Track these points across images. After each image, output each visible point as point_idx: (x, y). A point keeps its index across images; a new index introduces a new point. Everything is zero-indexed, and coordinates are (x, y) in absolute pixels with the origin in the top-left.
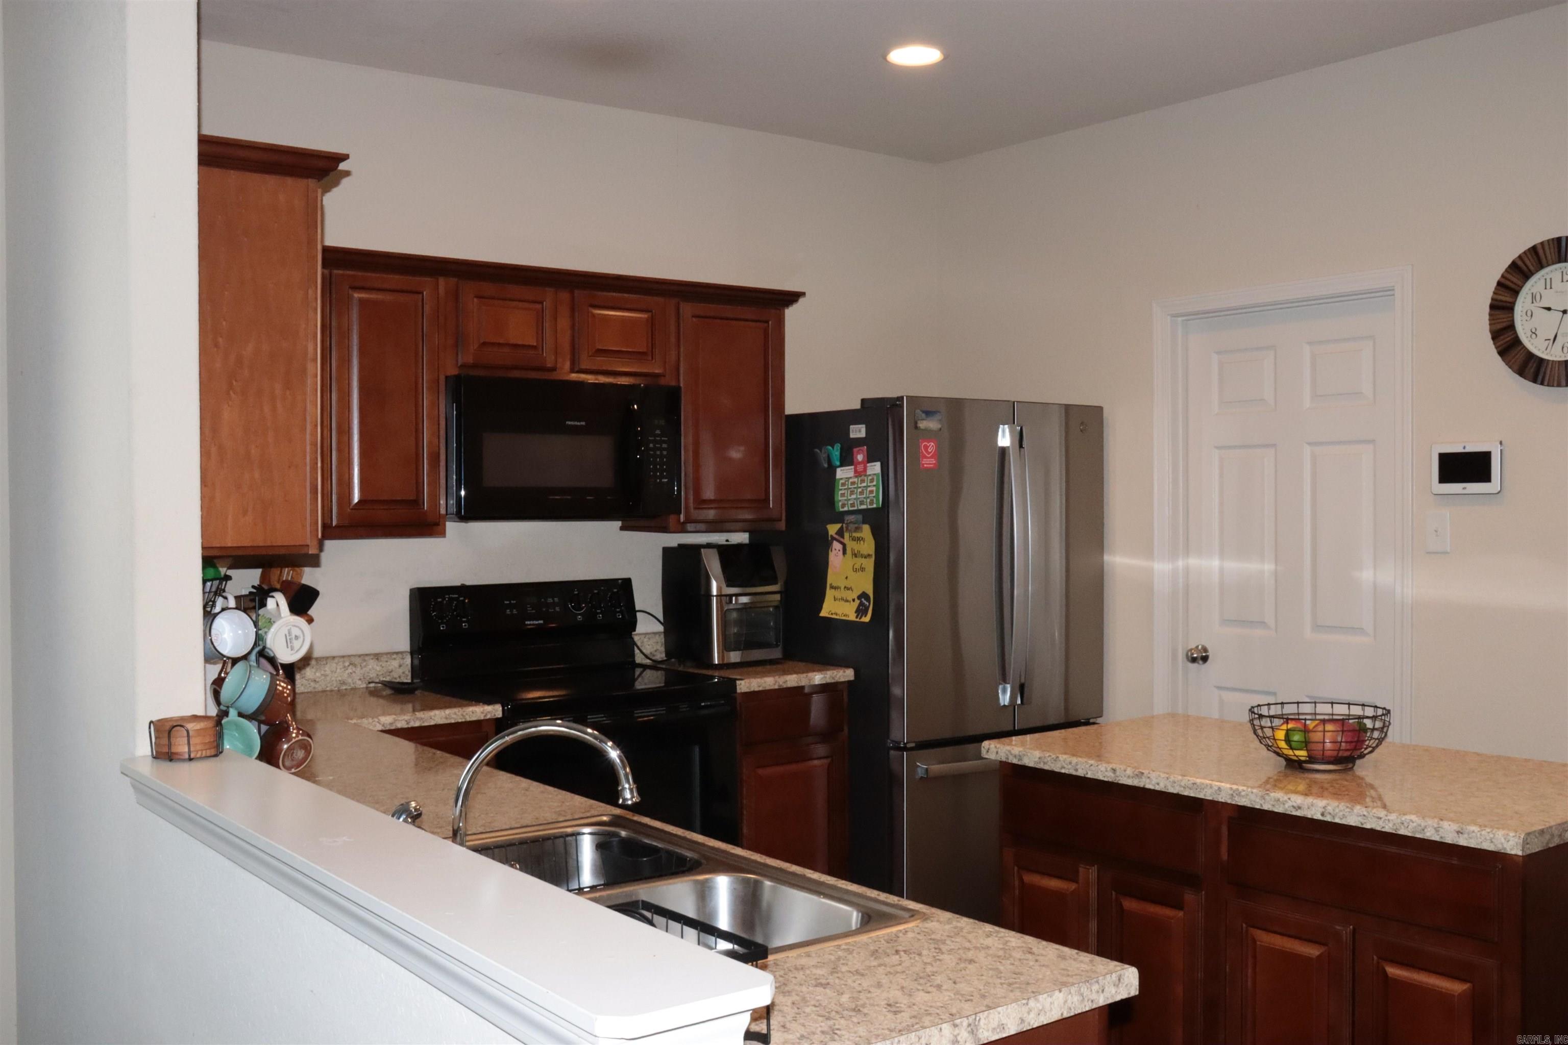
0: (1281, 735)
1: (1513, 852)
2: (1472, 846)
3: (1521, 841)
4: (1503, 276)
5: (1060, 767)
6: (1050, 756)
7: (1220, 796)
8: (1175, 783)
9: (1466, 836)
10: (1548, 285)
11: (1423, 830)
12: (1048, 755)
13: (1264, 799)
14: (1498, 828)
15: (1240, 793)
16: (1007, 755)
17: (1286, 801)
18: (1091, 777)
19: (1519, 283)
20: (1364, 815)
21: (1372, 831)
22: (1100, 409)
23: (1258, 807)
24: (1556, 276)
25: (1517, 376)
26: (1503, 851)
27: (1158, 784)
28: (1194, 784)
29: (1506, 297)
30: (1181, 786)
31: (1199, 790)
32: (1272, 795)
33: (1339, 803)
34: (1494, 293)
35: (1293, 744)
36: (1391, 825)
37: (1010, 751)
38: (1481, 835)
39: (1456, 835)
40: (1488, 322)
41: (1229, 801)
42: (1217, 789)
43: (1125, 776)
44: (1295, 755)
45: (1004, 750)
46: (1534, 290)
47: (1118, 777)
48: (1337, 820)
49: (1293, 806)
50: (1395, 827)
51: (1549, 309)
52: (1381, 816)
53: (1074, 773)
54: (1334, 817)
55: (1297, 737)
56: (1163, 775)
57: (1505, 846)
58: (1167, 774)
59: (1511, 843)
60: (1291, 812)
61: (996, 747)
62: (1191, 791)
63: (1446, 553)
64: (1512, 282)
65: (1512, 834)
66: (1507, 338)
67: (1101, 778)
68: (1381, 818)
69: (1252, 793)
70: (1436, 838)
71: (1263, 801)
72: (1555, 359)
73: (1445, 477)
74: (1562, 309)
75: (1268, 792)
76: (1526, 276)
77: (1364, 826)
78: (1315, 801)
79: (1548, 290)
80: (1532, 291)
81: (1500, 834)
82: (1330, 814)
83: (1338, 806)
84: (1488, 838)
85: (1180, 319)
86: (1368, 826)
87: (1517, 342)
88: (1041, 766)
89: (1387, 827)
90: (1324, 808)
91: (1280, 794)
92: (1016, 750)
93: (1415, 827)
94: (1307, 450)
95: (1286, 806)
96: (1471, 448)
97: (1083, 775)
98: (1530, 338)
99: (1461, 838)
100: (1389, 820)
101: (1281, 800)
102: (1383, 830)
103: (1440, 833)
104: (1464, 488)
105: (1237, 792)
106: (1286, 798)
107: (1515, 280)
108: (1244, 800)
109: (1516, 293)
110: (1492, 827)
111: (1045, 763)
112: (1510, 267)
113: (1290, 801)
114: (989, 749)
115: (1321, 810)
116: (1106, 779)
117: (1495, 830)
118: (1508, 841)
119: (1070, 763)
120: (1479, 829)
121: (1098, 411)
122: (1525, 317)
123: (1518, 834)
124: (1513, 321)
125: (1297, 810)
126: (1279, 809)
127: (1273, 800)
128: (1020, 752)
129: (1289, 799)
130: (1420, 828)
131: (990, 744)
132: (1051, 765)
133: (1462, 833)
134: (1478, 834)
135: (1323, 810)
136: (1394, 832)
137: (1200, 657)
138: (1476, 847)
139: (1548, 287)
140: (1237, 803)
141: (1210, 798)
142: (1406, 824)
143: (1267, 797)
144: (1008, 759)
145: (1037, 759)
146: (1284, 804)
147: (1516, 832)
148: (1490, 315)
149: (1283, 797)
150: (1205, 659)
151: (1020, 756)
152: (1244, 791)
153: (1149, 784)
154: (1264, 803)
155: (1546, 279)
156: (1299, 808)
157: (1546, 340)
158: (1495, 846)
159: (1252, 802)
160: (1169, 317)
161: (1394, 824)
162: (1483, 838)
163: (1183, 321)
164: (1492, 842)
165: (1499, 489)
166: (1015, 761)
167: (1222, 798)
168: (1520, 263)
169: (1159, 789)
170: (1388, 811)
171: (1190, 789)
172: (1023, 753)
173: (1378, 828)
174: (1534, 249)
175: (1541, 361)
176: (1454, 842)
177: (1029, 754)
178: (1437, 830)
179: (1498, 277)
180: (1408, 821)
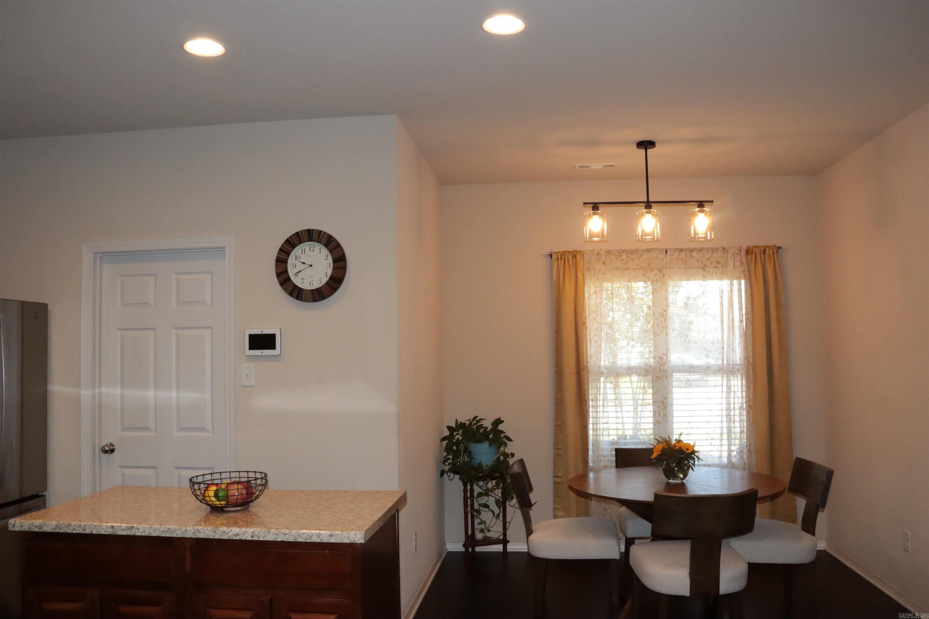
0: (211, 493)
1: (359, 542)
2: (338, 542)
3: (363, 535)
4: (282, 246)
5: (72, 529)
6: (64, 523)
7: (187, 535)
8: (156, 530)
9: (334, 537)
11: (311, 537)
12: (62, 523)
13: (215, 532)
14: (351, 531)
15: (200, 531)
16: (30, 526)
17: (229, 532)
18: (96, 533)
19: (290, 250)
20: (277, 534)
21: (282, 542)
22: (46, 305)
23: (211, 537)
24: (307, 248)
25: (289, 296)
26: (354, 542)
27: (144, 532)
28: (169, 529)
29: (283, 256)
30: (160, 531)
31: (172, 532)
32: (220, 529)
33: (262, 529)
34: (278, 254)
35: (220, 498)
36: (292, 537)
37: (32, 524)
38: (342, 535)
39: (329, 537)
40: (274, 268)
41: (193, 536)
42: (184, 530)
43: (120, 530)
44: (221, 504)
45: (27, 523)
47: (115, 531)
48: (261, 539)
49: (234, 534)
50: (295, 538)
51: (304, 263)
52: (287, 533)
53: (83, 532)
54: (259, 538)
55: (221, 494)
56: (147, 526)
57: (355, 539)
58: (150, 525)
59: (358, 537)
60: (233, 538)
61: (20, 522)
62: (167, 534)
63: (253, 386)
64: (287, 249)
65: (358, 533)
66: (283, 277)
67: (103, 533)
68: (286, 534)
69: (207, 530)
70: (318, 541)
71: (215, 534)
72: (305, 288)
73: (252, 347)
74: (310, 264)
75: (217, 528)
76: (294, 246)
77: (277, 540)
78: (247, 530)
79: (303, 254)
80: (296, 254)
81: (352, 533)
82: (257, 536)
83: (261, 531)
84: (346, 536)
85: (98, 255)
86: (279, 540)
87: (289, 279)
88: (58, 530)
89: (290, 539)
90: (253, 532)
91: (225, 528)
92: (37, 522)
93: (307, 536)
94: (174, 331)
95: (230, 535)
96: (266, 332)
97: (90, 533)
98: (294, 278)
99: (332, 539)
100: (291, 535)
101: (226, 532)
102: (288, 540)
103: (320, 538)
104: (262, 353)
105: (198, 531)
106: (229, 530)
107: (288, 248)
108: (202, 534)
109: (288, 254)
110: (347, 530)
111: (60, 528)
112: (286, 241)
113: (231, 532)
114: (14, 524)
115: (251, 534)
116: (107, 533)
117: (349, 532)
118: (357, 537)
119: (80, 526)
120: (341, 533)
121: (45, 306)
122: (292, 267)
123: (361, 532)
124: (287, 268)
125: (236, 536)
126: (225, 537)
127: (221, 532)
128: (40, 523)
129: (231, 530)
130: (309, 537)
131: (15, 521)
132: (65, 529)
133: (332, 536)
134: (341, 536)
135: (252, 534)
136: (294, 541)
137: (110, 450)
138: (340, 542)
139: (303, 253)
140: (198, 537)
141: (180, 536)
142: (301, 536)
143: (217, 531)
144: (31, 529)
145: (54, 527)
146: (228, 534)
147: (360, 531)
148: (276, 265)
149: (227, 530)
150: (112, 451)
151: (40, 526)
152: (202, 529)
153: (138, 532)
154: (216, 535)
155: (302, 249)
156: (238, 535)
157: (302, 279)
158: (350, 540)
159: (208, 535)
160: (92, 254)
161: (294, 537)
162: (343, 537)
163: (100, 256)
164: (348, 538)
165: (280, 353)
166: (36, 530)
167: (188, 535)
168: (290, 240)
169: (145, 535)
170: (290, 530)
171: (166, 532)
172: (43, 524)
173: (286, 540)
174: (297, 233)
175: (300, 289)
176: (329, 541)
177: (47, 524)
178: (318, 537)
179: (279, 246)
180: (302, 534)
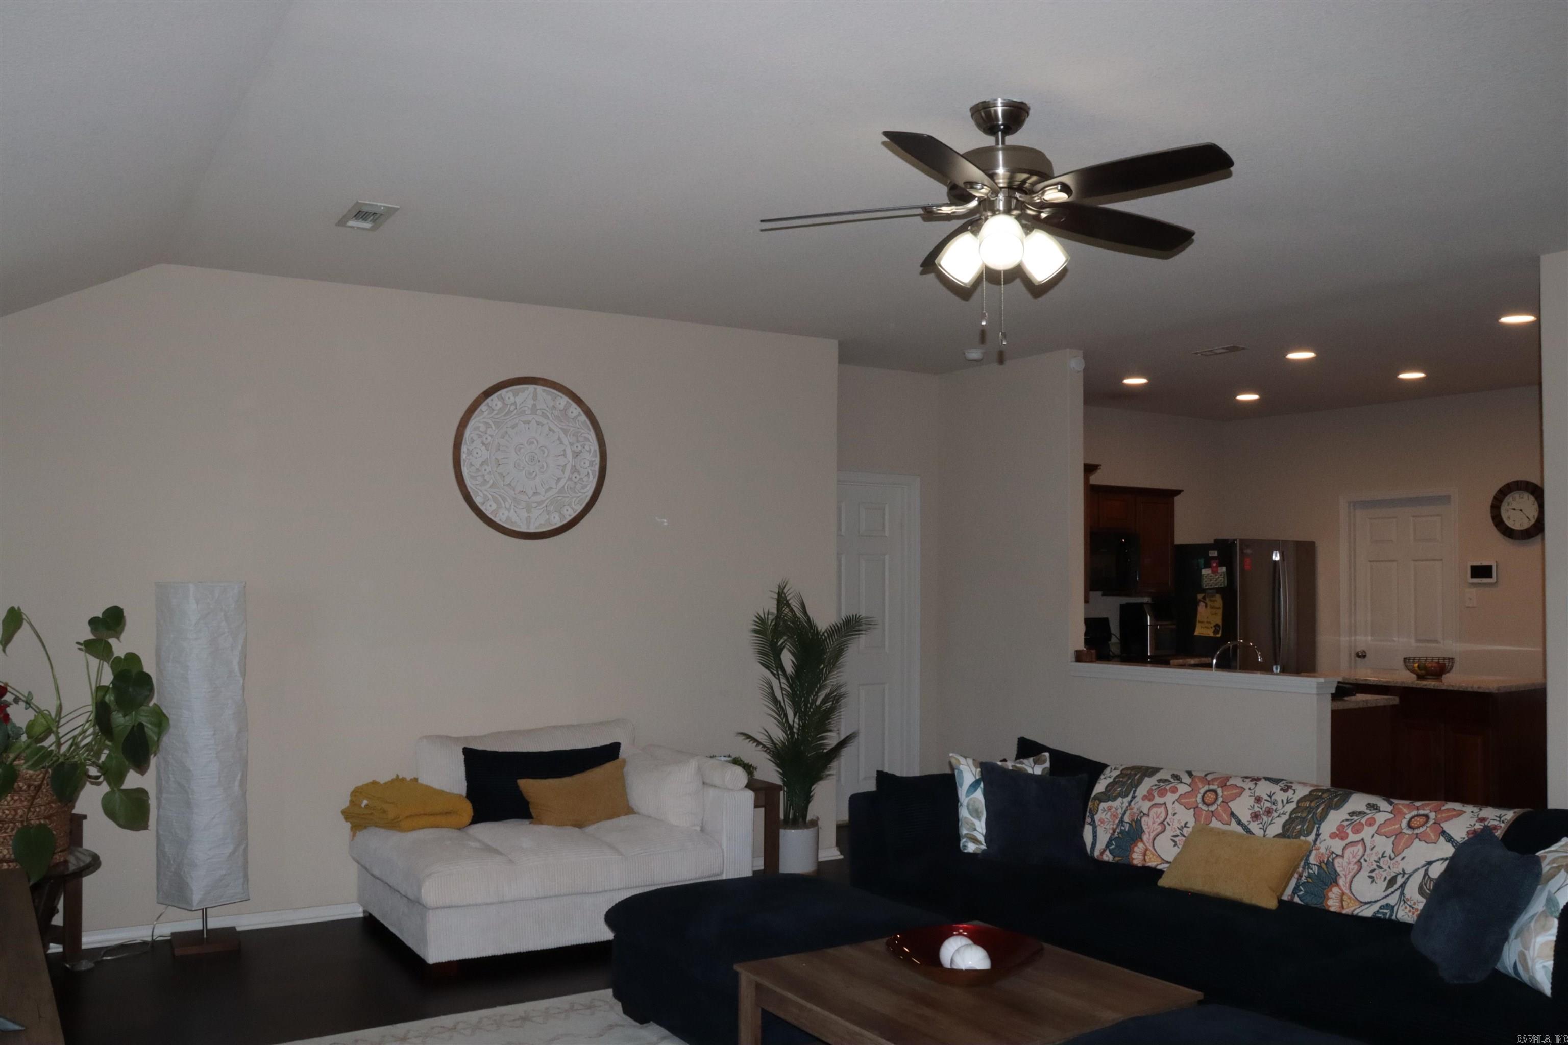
4: (1496, 495)
10: (1514, 499)
22: (1314, 544)
24: (1517, 496)
25: (1503, 536)
29: (1497, 504)
34: (1492, 502)
40: (1490, 513)
44: (1422, 672)
46: (1509, 501)
51: (1514, 509)
55: (1421, 668)
63: (1474, 607)
66: (1498, 520)
72: (1517, 528)
73: (1473, 576)
74: (1520, 510)
76: (1505, 496)
79: (1514, 501)
80: (1507, 501)
85: (1352, 503)
87: (1502, 522)
94: (1412, 563)
96: (1484, 564)
98: (1506, 520)
104: (1481, 581)
107: (1501, 497)
109: (1501, 502)
112: (1498, 492)
122: (1504, 512)
124: (1500, 513)
148: (1491, 510)
150: (1364, 656)
155: (1513, 497)
157: (1513, 521)
160: (1347, 504)
165: (1496, 581)
168: (1503, 490)
174: (1508, 485)
175: (1512, 530)
179: (1493, 496)
